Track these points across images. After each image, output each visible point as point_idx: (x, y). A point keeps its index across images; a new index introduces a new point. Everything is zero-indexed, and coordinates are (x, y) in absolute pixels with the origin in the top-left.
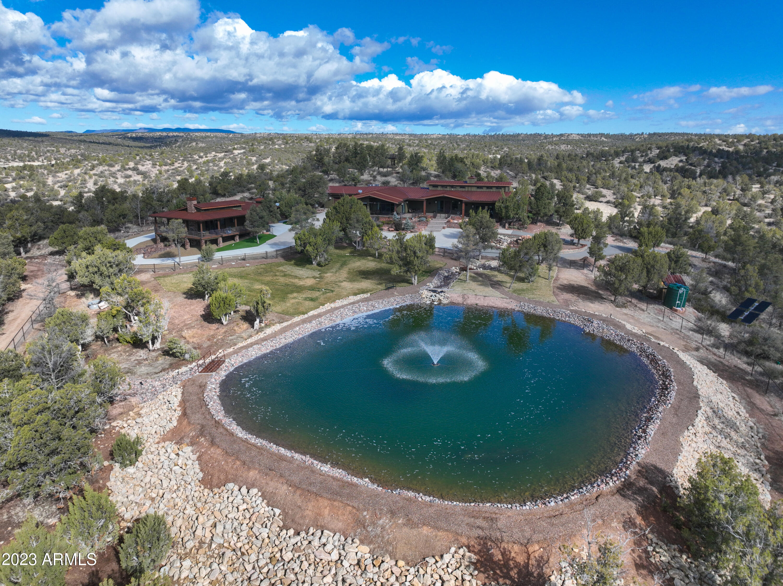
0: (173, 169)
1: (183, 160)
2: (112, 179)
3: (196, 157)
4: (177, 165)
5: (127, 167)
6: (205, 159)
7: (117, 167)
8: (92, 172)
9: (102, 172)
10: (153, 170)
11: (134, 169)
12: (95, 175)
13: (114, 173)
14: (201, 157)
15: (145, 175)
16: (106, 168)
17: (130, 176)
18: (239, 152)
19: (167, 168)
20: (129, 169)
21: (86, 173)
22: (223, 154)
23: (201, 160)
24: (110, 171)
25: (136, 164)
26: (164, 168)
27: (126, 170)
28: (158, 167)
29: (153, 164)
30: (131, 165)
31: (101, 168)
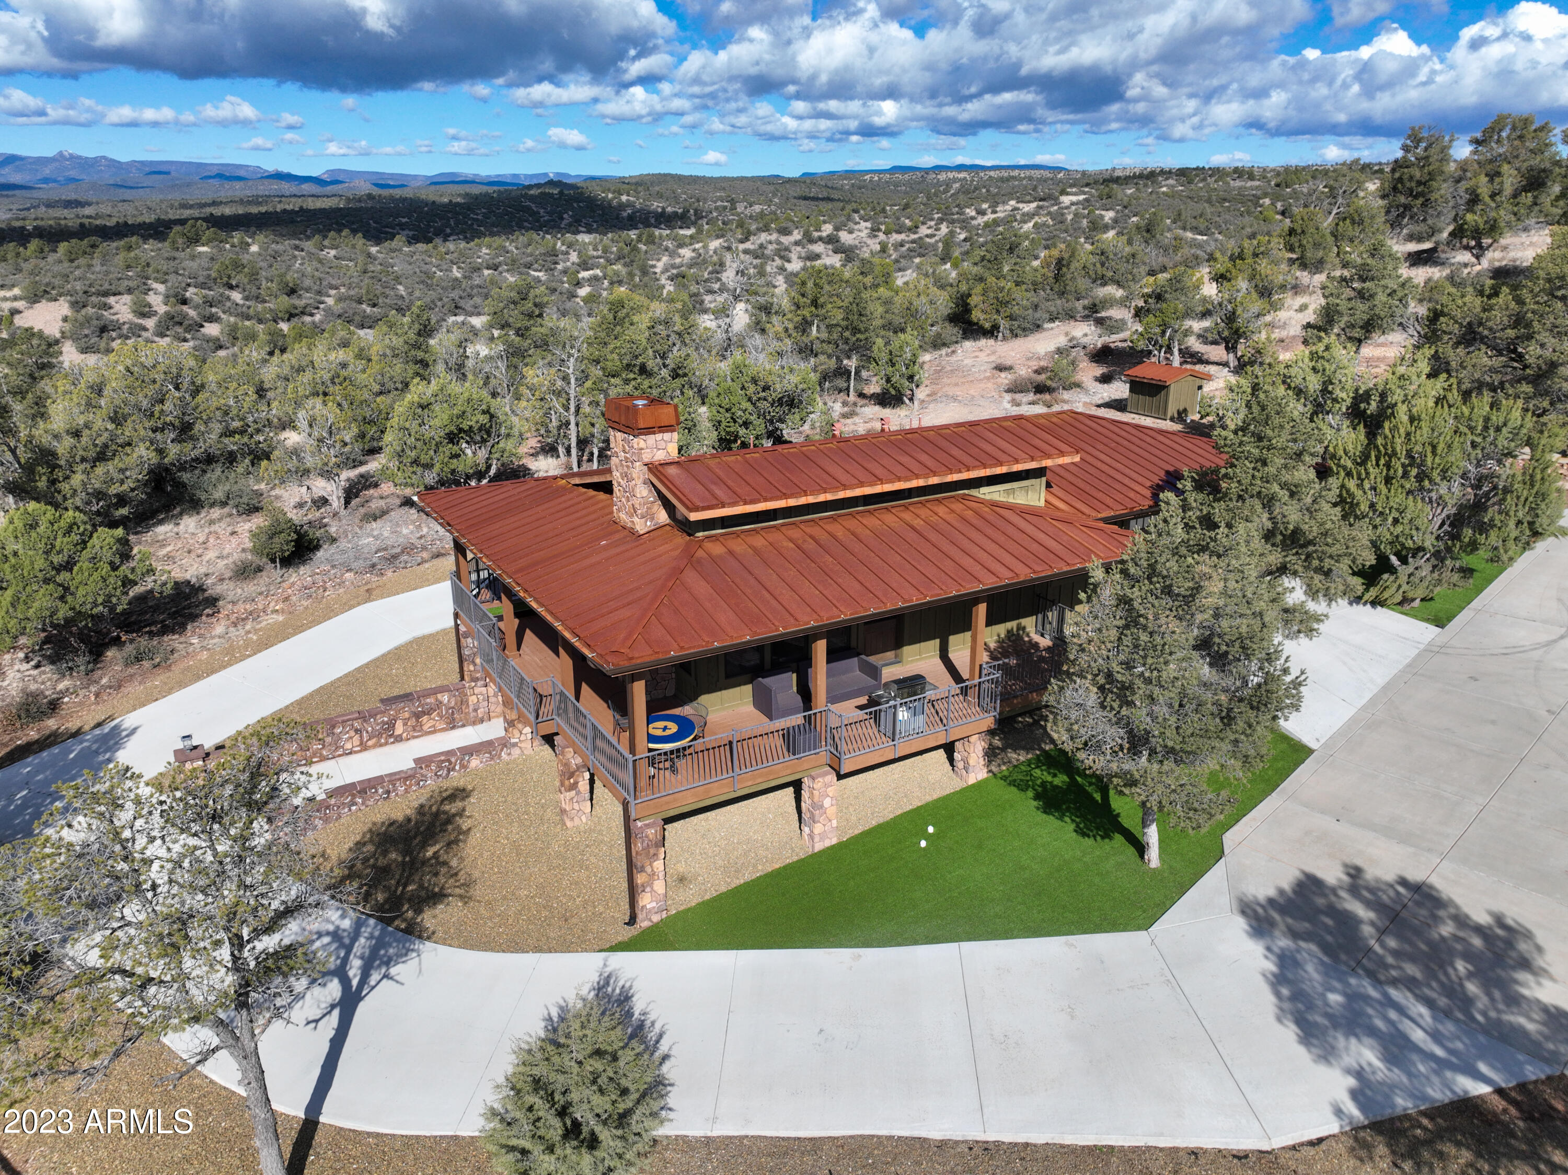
0: (913, 242)
1: (941, 220)
2: (778, 262)
3: (971, 212)
4: (924, 231)
5: (816, 234)
6: (990, 217)
7: (797, 235)
8: (742, 247)
9: (761, 246)
10: (869, 241)
11: (831, 240)
12: (746, 252)
13: (787, 249)
14: (982, 213)
15: (848, 253)
16: (774, 236)
17: (818, 256)
18: (1074, 198)
19: (902, 237)
20: (820, 239)
21: (729, 249)
22: (1034, 205)
23: (981, 220)
24: (779, 243)
25: (837, 229)
26: (896, 237)
27: (812, 241)
28: (882, 236)
29: (873, 230)
30: (827, 229)
31: (764, 237)
